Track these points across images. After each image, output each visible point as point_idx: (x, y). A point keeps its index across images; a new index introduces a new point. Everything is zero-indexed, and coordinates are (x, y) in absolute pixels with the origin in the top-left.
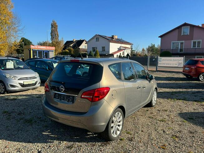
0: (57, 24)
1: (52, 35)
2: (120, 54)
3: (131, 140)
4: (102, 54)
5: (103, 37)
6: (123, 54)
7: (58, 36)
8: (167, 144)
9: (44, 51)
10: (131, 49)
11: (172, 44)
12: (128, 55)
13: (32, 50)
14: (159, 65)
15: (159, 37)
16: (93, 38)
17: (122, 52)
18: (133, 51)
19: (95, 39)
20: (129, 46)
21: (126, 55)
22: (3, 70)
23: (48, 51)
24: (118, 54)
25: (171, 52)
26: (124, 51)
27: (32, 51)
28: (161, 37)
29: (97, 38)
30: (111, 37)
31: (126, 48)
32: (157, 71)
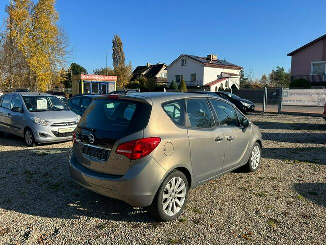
0: (121, 41)
1: (114, 59)
2: (222, 85)
3: (197, 222)
4: (192, 86)
5: (193, 59)
6: (226, 86)
7: (124, 60)
8: (255, 232)
9: (100, 83)
10: (239, 77)
11: (312, 66)
12: (234, 86)
13: (83, 81)
14: (283, 103)
15: (288, 55)
16: (176, 61)
17: (224, 82)
18: (244, 79)
19: (180, 62)
20: (237, 72)
21: (230, 86)
22: (31, 111)
23: (107, 83)
24: (218, 85)
25: (310, 80)
26: (228, 80)
27: (82, 83)
28: (291, 54)
29: (183, 60)
30: (207, 57)
31: (231, 74)
32: (280, 113)
